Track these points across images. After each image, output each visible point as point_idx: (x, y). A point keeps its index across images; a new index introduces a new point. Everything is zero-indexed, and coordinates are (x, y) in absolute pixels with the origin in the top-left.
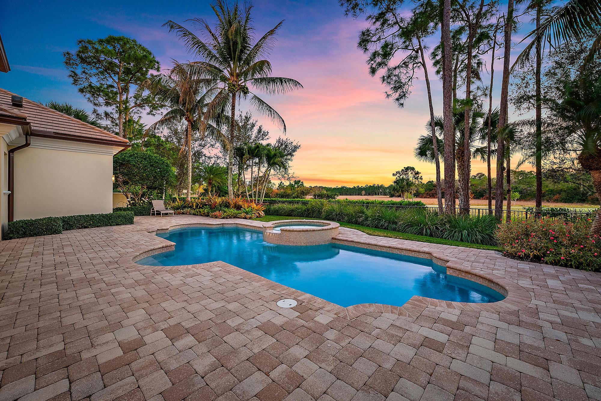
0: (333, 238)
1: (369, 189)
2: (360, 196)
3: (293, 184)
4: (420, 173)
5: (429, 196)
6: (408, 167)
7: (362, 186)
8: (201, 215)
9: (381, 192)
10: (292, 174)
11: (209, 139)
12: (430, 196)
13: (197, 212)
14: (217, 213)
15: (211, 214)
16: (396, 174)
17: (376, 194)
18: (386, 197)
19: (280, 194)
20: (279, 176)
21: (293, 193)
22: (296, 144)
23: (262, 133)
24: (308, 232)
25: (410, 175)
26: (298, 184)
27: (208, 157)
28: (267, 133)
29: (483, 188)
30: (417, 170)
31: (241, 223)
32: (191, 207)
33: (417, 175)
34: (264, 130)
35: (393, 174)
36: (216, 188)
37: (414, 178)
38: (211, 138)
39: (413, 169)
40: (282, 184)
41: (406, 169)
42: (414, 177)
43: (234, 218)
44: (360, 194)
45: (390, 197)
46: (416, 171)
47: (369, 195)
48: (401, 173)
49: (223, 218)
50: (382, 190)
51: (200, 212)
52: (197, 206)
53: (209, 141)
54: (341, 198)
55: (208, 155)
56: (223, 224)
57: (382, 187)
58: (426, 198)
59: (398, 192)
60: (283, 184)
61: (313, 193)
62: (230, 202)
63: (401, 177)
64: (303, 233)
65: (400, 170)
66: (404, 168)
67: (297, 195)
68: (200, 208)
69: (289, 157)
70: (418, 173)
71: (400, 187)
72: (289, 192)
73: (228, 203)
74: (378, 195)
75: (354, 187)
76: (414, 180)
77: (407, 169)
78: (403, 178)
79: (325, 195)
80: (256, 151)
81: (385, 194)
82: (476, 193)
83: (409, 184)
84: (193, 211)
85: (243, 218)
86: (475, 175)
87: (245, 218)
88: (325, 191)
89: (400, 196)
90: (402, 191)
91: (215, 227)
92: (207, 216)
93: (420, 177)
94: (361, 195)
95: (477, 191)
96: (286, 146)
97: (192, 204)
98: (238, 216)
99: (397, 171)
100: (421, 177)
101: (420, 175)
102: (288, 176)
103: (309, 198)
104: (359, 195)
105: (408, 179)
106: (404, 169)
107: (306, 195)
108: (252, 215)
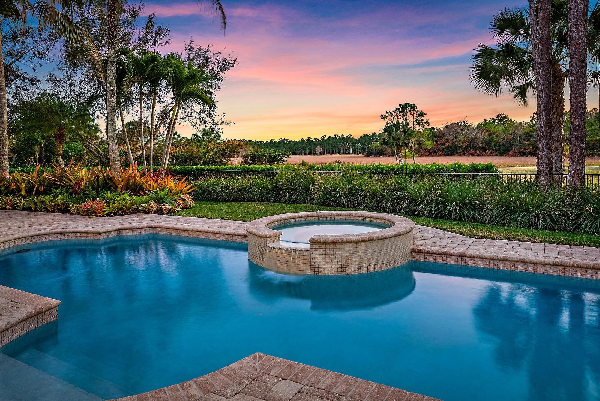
0: (413, 251)
1: (329, 143)
2: (314, 156)
3: (199, 137)
4: (425, 114)
5: (428, 153)
6: (406, 104)
7: (316, 139)
8: (48, 211)
9: (348, 149)
10: (220, 117)
11: (31, 40)
12: (431, 153)
13: (36, 204)
14: (89, 203)
15: (73, 207)
16: (387, 117)
17: (339, 152)
18: (357, 157)
19: (178, 157)
20: (195, 121)
21: (204, 154)
22: (227, 57)
23: (155, 30)
24: (373, 242)
25: (410, 118)
26: (210, 135)
27: (31, 80)
28: (165, 31)
29: (508, 137)
30: (420, 108)
31: (161, 224)
32: (13, 192)
33: (422, 118)
34: (159, 25)
35: (382, 116)
36: (41, 147)
37: (416, 123)
38: (36, 38)
39: (413, 107)
40: (176, 136)
41: (402, 108)
42: (416, 121)
43: (132, 213)
44: (313, 152)
45: (365, 156)
46: (420, 111)
47: (328, 153)
48: (395, 114)
49: (109, 214)
50: (349, 143)
51: (42, 202)
52: (30, 190)
53: (33, 45)
54: (294, 160)
55: (30, 74)
56: (119, 230)
57: (349, 138)
58: (424, 156)
59: (390, 147)
60: (179, 136)
61: (243, 153)
62: (116, 177)
63: (395, 121)
64: (363, 244)
65: (394, 109)
66: (400, 105)
67: (213, 158)
68: (38, 193)
69: (214, 82)
70: (422, 114)
71: (394, 138)
72: (196, 151)
73: (111, 180)
74: (344, 153)
75: (303, 140)
76: (416, 127)
77: (405, 107)
78: (398, 123)
79: (266, 156)
80: (150, 68)
81: (354, 152)
82: (499, 146)
83: (408, 133)
84: (21, 202)
85: (155, 213)
86: (494, 118)
87: (159, 212)
88: (251, 148)
89: (392, 155)
90: (398, 147)
91: (101, 237)
92: (65, 210)
93: (425, 121)
94: (315, 154)
95: (500, 142)
96: (207, 59)
97: (16, 185)
98: (140, 208)
99: (389, 110)
100: (427, 120)
101: (425, 118)
102: (213, 120)
103: (235, 161)
104: (311, 153)
105: (406, 125)
106: (400, 107)
107: (230, 156)
108: (173, 205)
